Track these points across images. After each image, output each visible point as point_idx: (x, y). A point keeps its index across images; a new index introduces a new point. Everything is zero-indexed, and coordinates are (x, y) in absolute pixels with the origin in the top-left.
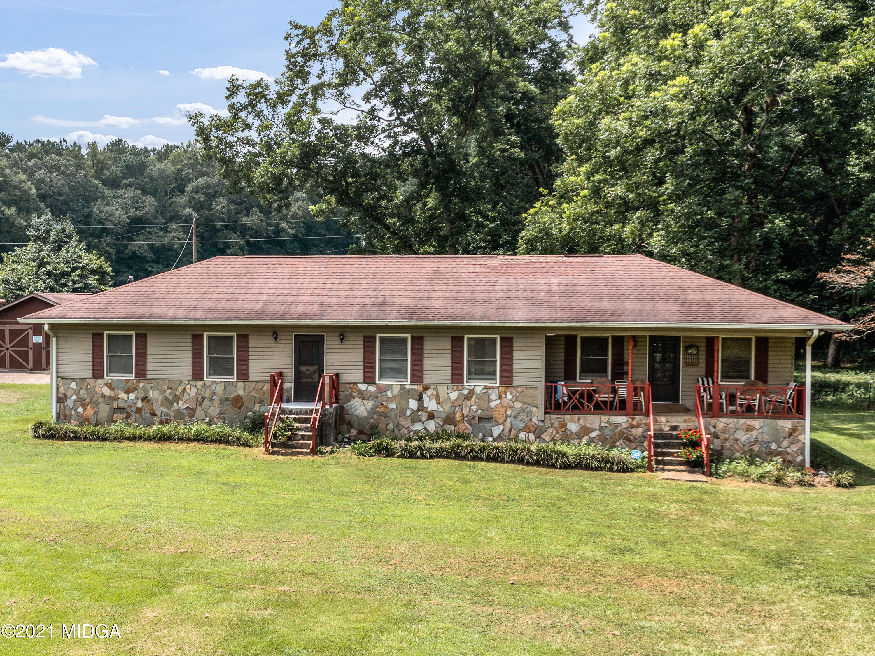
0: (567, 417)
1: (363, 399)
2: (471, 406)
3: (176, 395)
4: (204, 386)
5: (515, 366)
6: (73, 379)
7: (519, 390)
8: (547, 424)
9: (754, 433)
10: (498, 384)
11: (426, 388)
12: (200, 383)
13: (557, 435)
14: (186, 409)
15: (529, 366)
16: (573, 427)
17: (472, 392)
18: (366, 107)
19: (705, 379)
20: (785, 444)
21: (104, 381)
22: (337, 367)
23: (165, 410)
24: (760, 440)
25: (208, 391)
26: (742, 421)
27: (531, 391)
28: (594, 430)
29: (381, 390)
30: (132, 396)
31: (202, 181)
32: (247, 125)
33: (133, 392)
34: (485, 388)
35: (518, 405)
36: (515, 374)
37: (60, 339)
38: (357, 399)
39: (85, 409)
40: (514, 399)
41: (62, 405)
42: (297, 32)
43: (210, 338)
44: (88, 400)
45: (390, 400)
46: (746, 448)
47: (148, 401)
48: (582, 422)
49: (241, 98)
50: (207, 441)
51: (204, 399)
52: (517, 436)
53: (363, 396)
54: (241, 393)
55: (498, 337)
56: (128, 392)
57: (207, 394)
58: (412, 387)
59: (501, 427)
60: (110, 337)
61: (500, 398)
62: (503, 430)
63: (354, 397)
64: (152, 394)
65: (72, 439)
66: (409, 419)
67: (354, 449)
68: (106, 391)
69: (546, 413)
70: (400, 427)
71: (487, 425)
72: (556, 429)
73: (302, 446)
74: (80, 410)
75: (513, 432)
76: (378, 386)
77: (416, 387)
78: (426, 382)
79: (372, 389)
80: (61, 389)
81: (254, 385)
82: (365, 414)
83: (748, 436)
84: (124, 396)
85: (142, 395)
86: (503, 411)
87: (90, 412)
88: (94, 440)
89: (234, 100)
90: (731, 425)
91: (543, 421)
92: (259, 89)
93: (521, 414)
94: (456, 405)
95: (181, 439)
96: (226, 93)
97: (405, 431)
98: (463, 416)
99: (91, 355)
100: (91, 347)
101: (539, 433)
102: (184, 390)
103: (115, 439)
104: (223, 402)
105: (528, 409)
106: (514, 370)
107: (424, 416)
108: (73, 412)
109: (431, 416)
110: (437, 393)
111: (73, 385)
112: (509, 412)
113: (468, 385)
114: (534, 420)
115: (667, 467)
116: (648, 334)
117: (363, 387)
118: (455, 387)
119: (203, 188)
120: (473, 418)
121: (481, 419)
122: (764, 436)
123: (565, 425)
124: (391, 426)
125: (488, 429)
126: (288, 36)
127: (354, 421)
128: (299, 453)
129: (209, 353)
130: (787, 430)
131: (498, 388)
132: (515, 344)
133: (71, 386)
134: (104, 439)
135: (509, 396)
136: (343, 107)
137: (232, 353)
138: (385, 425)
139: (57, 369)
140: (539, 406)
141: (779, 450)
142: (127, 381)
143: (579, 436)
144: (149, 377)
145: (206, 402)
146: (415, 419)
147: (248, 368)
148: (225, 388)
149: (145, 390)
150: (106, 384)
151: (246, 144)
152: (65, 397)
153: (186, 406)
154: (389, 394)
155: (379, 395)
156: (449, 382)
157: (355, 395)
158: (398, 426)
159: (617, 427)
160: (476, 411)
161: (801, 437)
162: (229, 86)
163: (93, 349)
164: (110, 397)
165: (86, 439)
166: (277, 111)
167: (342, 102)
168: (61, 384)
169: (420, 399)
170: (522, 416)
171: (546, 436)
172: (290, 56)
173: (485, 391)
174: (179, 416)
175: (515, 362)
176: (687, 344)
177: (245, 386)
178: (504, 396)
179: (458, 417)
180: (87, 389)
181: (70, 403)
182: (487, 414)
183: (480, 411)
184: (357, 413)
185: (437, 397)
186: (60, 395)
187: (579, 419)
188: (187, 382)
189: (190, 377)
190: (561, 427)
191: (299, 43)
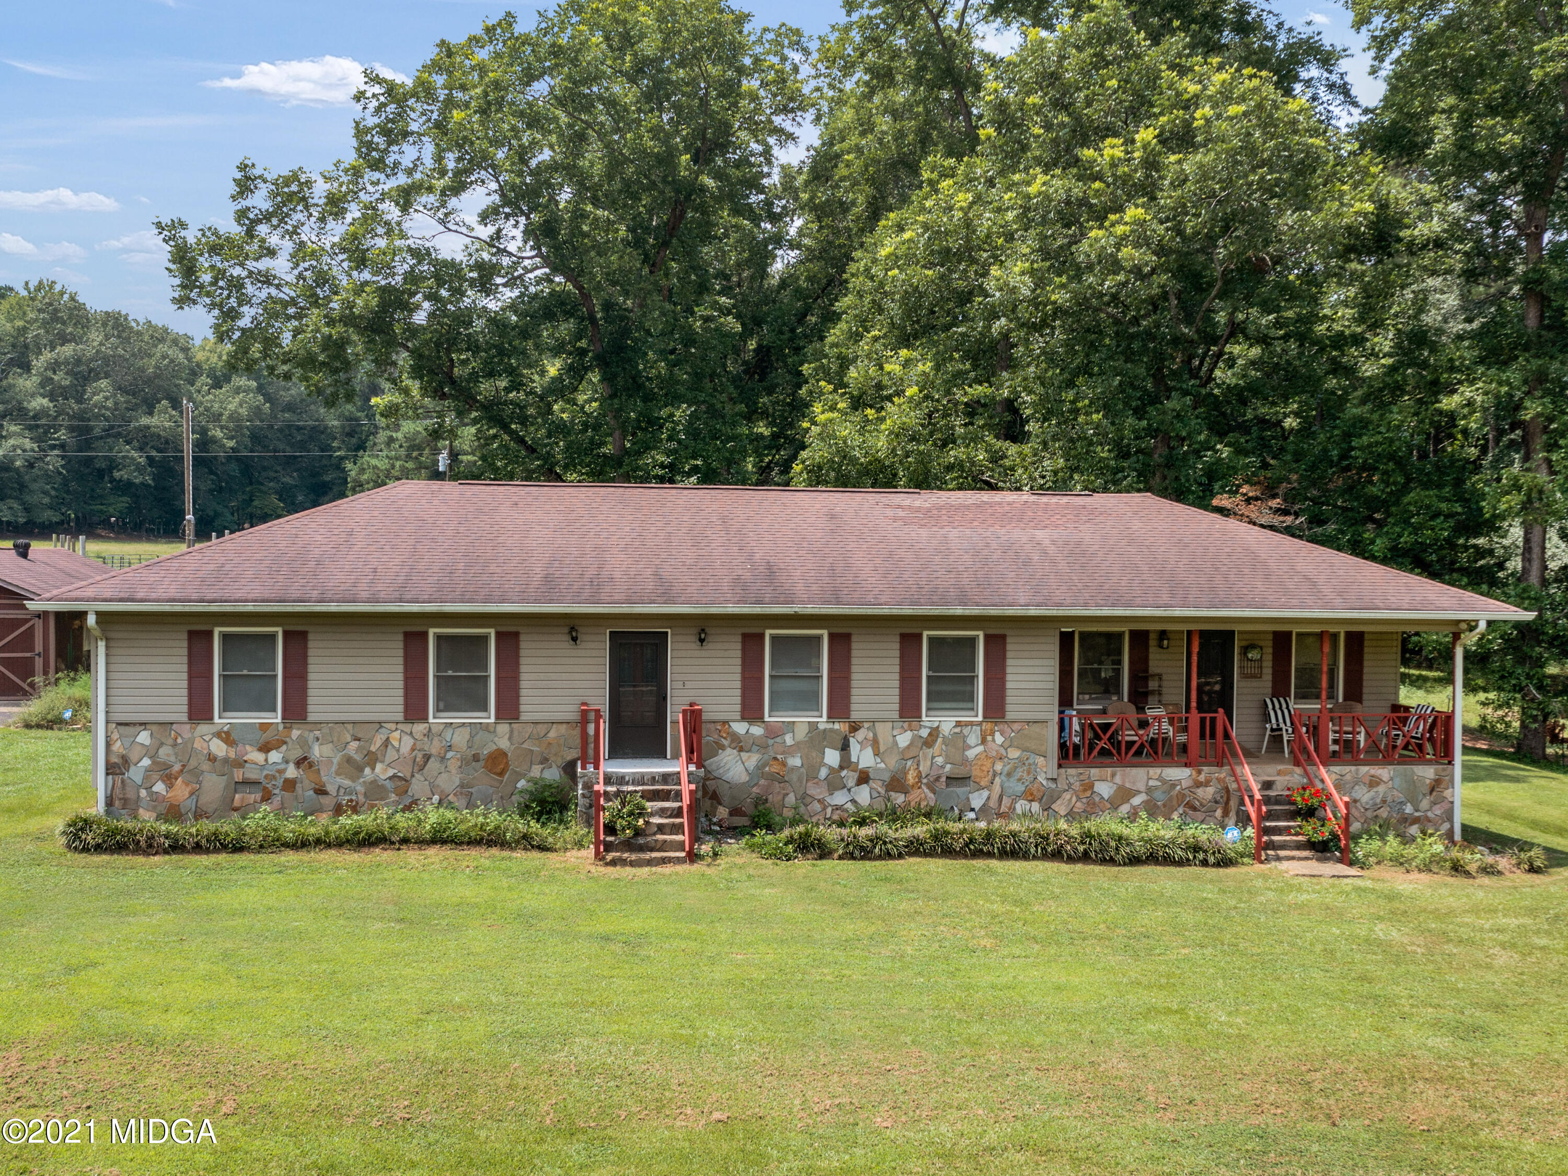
0: (1094, 772)
1: (741, 750)
2: (933, 758)
3: (369, 753)
4: (428, 734)
5: (1009, 685)
6: (144, 725)
7: (1016, 727)
8: (1062, 785)
9: (1381, 789)
10: (980, 718)
11: (855, 728)
12: (419, 728)
13: (1079, 804)
14: (390, 778)
15: (1032, 685)
16: (1104, 789)
17: (935, 732)
18: (485, 232)
19: (1275, 700)
20: (1425, 804)
21: (213, 729)
22: (693, 692)
23: (347, 783)
24: (1389, 799)
25: (436, 742)
26: (1364, 769)
27: (1036, 728)
28: (1139, 792)
29: (774, 733)
30: (275, 756)
31: (67, 350)
32: (268, 249)
33: (277, 748)
34: (958, 724)
35: (1014, 754)
36: (1009, 700)
37: (112, 644)
38: (729, 751)
39: (170, 786)
40: (1007, 744)
41: (118, 779)
42: (377, 89)
43: (439, 638)
44: (177, 767)
45: (790, 751)
46: (1369, 814)
47: (311, 765)
48: (1118, 779)
49: (260, 200)
50: (461, 843)
51: (427, 758)
52: (1012, 808)
53: (740, 744)
54: (504, 744)
55: (981, 634)
56: (265, 748)
57: (435, 748)
58: (830, 726)
59: (985, 793)
60: (225, 637)
61: (984, 741)
62: (989, 798)
63: (723, 748)
64: (317, 752)
65: (166, 852)
66: (825, 784)
67: (752, 847)
68: (219, 748)
69: (1060, 766)
70: (808, 800)
71: (960, 791)
72: (1075, 792)
73: (664, 846)
74: (160, 787)
75: (1006, 801)
76: (767, 726)
77: (837, 726)
78: (855, 716)
79: (757, 730)
80: (117, 747)
81: (529, 729)
82: (744, 778)
83: (1372, 793)
84: (259, 757)
85: (297, 753)
86: (988, 764)
87: (181, 792)
88: (216, 851)
89: (248, 203)
90: (1348, 777)
91: (1054, 780)
92: (294, 188)
93: (1019, 770)
94: (907, 756)
95: (405, 841)
96: (233, 189)
97: (817, 806)
98: (919, 776)
99: (185, 676)
100: (185, 660)
101: (1047, 800)
102: (387, 743)
103: (261, 846)
104: (468, 764)
105: (1031, 761)
106: (1009, 693)
107: (850, 777)
108: (143, 793)
109: (864, 778)
110: (875, 735)
111: (144, 737)
112: (998, 767)
113: (929, 720)
114: (1041, 779)
115: (1282, 853)
116: (1185, 627)
117: (740, 728)
118: (906, 725)
119: (67, 363)
120: (938, 779)
121: (952, 780)
122: (1395, 793)
123: (1091, 786)
124: (791, 799)
125: (963, 797)
126: (359, 96)
127: (724, 791)
128: (664, 861)
129: (438, 668)
130: (1428, 781)
131: (980, 724)
132: (1009, 647)
133: (139, 739)
134: (238, 848)
135: (999, 739)
136: (442, 228)
137: (485, 668)
138: (780, 797)
139: (107, 705)
140: (1049, 755)
141: (1417, 814)
142: (264, 727)
143: (1114, 804)
144: (311, 717)
145: (433, 764)
146: (835, 784)
147: (518, 696)
148: (472, 736)
149: (303, 743)
150: (218, 735)
151: (264, 283)
152: (126, 762)
153: (391, 772)
154: (789, 739)
155: (771, 742)
156: (896, 715)
157: (725, 742)
158: (804, 798)
159: (1173, 786)
160: (943, 767)
161: (1447, 793)
162: (239, 175)
163: (190, 664)
164: (226, 760)
165: (198, 848)
166: (328, 227)
167: (443, 222)
168: (115, 736)
169: (845, 747)
170: (1019, 773)
171: (1061, 807)
172: (360, 131)
173: (958, 730)
174: (376, 792)
175: (1009, 677)
176: (1244, 643)
177: (512, 732)
178: (989, 738)
179: (911, 778)
180: (175, 745)
181: (135, 774)
182: (960, 772)
183: (948, 767)
184: (728, 776)
185: (875, 743)
186: (114, 759)
187: (1113, 775)
188: (393, 726)
189: (400, 717)
190: (1085, 790)
191: (378, 110)
